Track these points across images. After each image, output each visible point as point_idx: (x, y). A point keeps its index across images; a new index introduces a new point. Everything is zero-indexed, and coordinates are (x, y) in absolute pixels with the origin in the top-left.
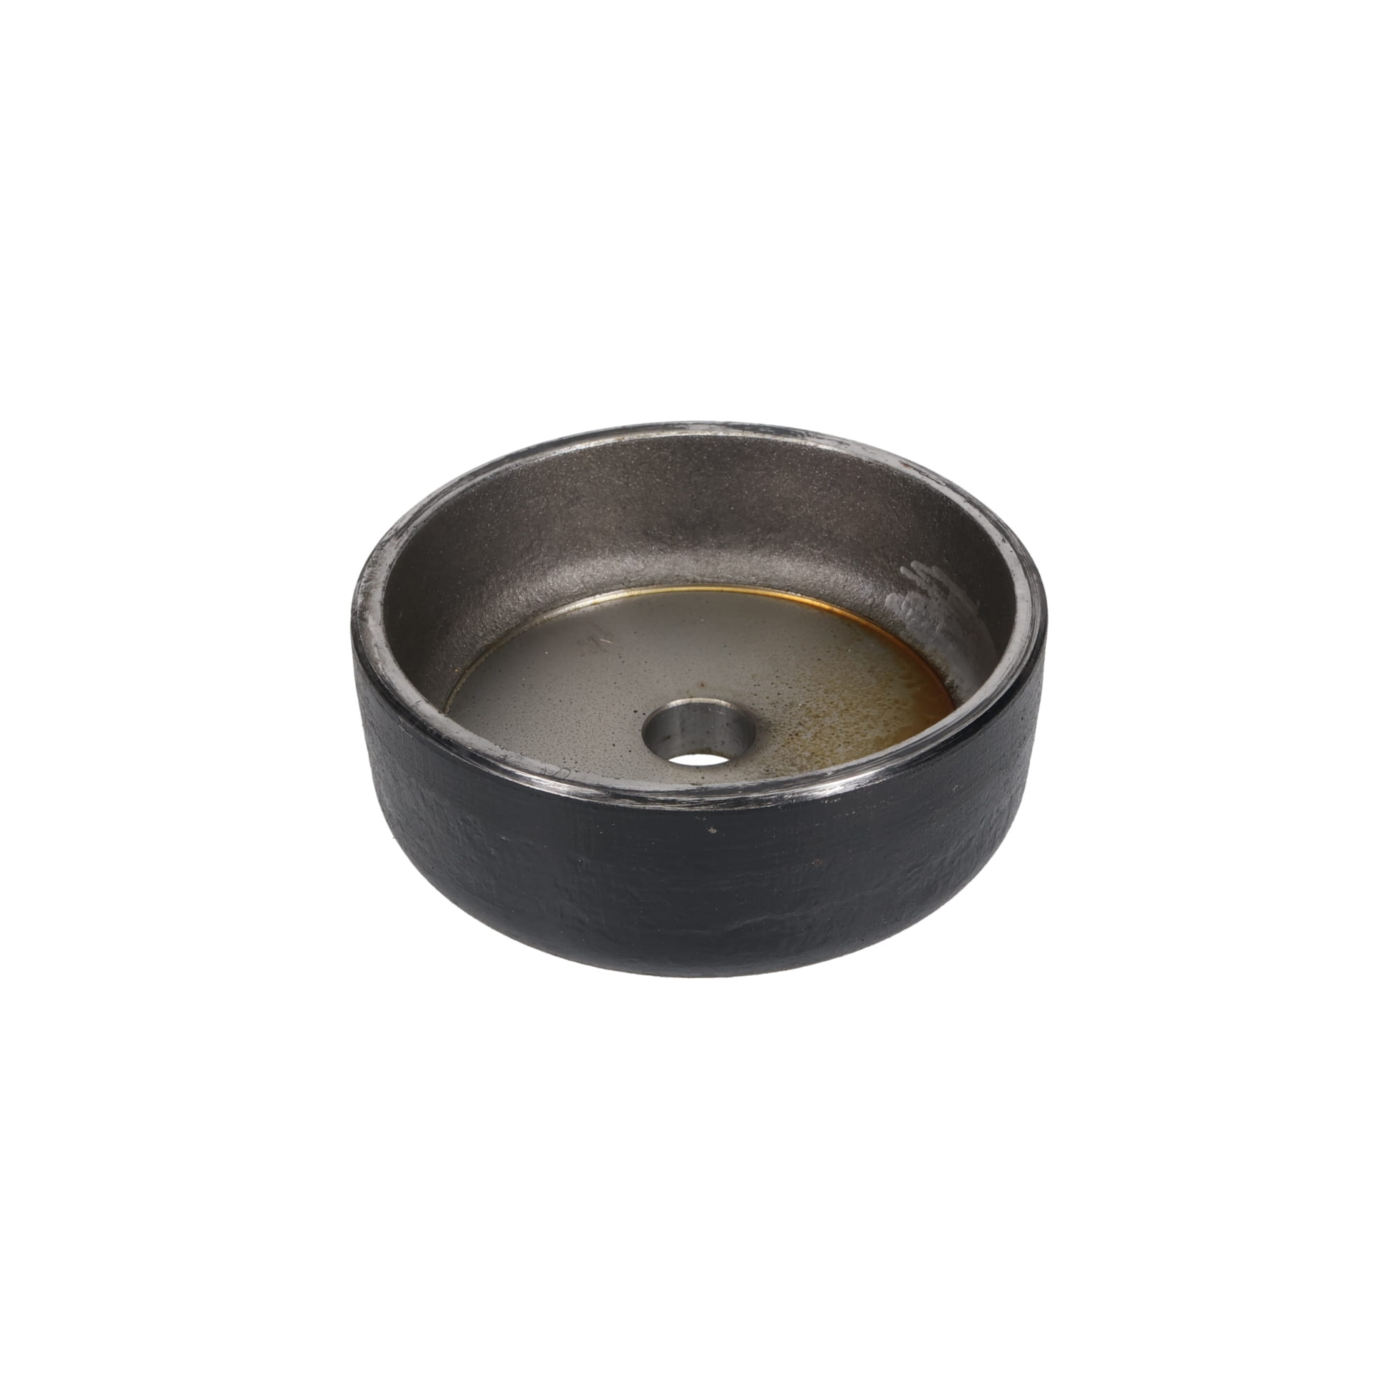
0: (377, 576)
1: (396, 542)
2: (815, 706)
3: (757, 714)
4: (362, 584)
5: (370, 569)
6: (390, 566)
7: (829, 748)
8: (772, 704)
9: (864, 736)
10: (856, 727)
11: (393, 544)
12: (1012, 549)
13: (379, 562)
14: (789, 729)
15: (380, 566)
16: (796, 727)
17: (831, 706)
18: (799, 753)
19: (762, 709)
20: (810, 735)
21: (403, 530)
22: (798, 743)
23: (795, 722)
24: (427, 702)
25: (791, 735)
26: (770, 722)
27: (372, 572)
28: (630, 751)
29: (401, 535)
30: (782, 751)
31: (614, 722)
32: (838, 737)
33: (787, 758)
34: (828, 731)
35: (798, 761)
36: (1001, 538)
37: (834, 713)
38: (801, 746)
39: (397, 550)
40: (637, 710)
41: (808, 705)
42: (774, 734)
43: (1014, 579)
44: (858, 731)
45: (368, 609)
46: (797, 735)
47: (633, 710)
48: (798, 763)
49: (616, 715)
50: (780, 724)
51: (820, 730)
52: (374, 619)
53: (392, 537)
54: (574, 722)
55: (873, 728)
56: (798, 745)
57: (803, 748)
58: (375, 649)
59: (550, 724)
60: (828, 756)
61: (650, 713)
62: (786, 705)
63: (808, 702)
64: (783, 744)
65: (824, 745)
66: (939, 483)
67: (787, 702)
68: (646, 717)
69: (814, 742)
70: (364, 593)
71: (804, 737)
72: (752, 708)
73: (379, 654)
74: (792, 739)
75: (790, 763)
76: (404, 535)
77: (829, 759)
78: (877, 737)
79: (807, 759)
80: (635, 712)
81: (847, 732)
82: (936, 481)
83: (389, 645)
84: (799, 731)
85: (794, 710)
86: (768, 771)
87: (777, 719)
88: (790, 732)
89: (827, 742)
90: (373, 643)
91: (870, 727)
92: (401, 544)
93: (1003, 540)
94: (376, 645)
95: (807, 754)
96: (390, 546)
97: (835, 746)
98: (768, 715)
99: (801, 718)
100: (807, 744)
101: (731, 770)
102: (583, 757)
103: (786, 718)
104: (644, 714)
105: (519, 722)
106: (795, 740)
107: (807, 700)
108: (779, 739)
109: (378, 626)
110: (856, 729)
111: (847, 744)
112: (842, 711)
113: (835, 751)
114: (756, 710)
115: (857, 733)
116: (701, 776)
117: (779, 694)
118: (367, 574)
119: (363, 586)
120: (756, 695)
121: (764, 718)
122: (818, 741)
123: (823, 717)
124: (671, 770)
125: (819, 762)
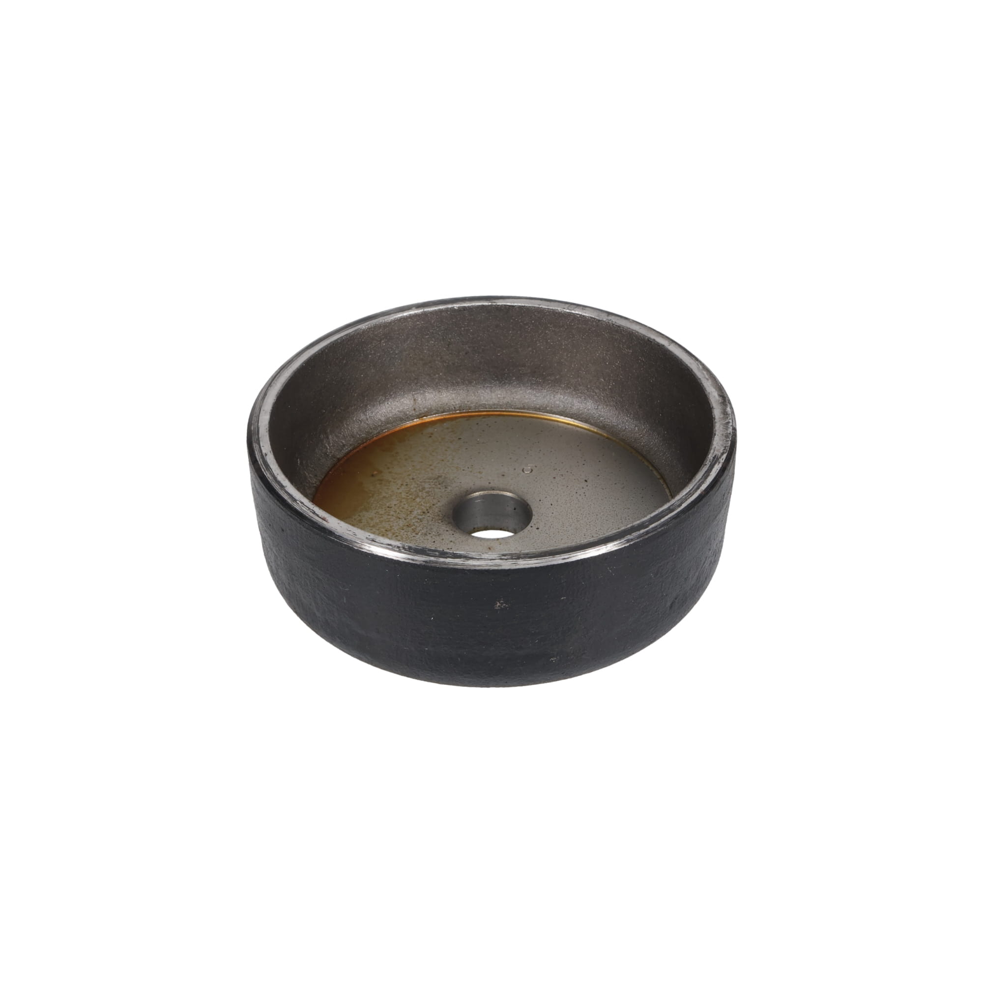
0: (722, 426)
1: (716, 452)
2: (409, 533)
3: (451, 527)
4: (731, 421)
5: (729, 432)
6: (715, 435)
7: (402, 504)
8: (440, 534)
9: (377, 512)
10: (382, 519)
11: (718, 451)
12: (262, 448)
13: (724, 438)
14: (429, 516)
15: (723, 434)
16: (424, 518)
17: (397, 534)
18: (424, 500)
19: (447, 531)
20: (415, 513)
21: (714, 462)
22: (423, 507)
23: (425, 522)
24: (664, 345)
25: (428, 512)
26: (442, 522)
27: (727, 429)
28: (540, 500)
29: (714, 458)
30: (435, 501)
31: (553, 522)
32: (395, 512)
33: (432, 496)
34: (402, 516)
35: (425, 495)
36: (267, 456)
37: (396, 529)
38: (422, 505)
39: (713, 447)
40: (537, 530)
41: (414, 534)
42: (439, 513)
43: (267, 426)
44: (380, 516)
45: (721, 403)
46: (424, 512)
47: (540, 530)
48: (425, 494)
49: (551, 526)
50: (435, 520)
51: (407, 516)
52: (714, 397)
53: (720, 457)
54: (581, 521)
55: (370, 518)
56: (424, 506)
57: (420, 504)
58: (707, 377)
59: (598, 520)
60: (404, 498)
61: (527, 528)
62: (430, 534)
63: (414, 537)
64: (434, 506)
65: (407, 506)
66: (302, 503)
67: (428, 537)
68: (530, 525)
69: (412, 508)
70: (727, 414)
71: (419, 511)
72: (455, 531)
73: (704, 374)
74: (427, 510)
75: (430, 493)
76: (712, 458)
77: (403, 496)
78: (368, 512)
79: (418, 496)
80: (538, 529)
81: (389, 515)
82: (304, 504)
83: (699, 380)
84: (421, 515)
85: (424, 531)
86: (446, 488)
87: (437, 524)
88: (429, 515)
89: (403, 508)
90: (710, 381)
91: (372, 519)
92: (712, 451)
93: (266, 455)
94: (707, 379)
95: (418, 500)
96: (720, 450)
97: (398, 505)
98: (444, 527)
99: (420, 525)
100: (417, 506)
101: (471, 488)
102: (572, 496)
103: (430, 525)
104: (531, 527)
105: (621, 521)
106: (425, 509)
107: (414, 538)
108: (437, 510)
109: (710, 392)
110: (382, 517)
111: (390, 506)
112: (390, 530)
113: (398, 502)
114: (451, 530)
115: (381, 515)
116: (490, 485)
117: (434, 542)
118: (729, 428)
119: (730, 419)
120: (451, 541)
121: (446, 525)
122: (410, 509)
123: (404, 526)
124: (511, 488)
125: (410, 494)
